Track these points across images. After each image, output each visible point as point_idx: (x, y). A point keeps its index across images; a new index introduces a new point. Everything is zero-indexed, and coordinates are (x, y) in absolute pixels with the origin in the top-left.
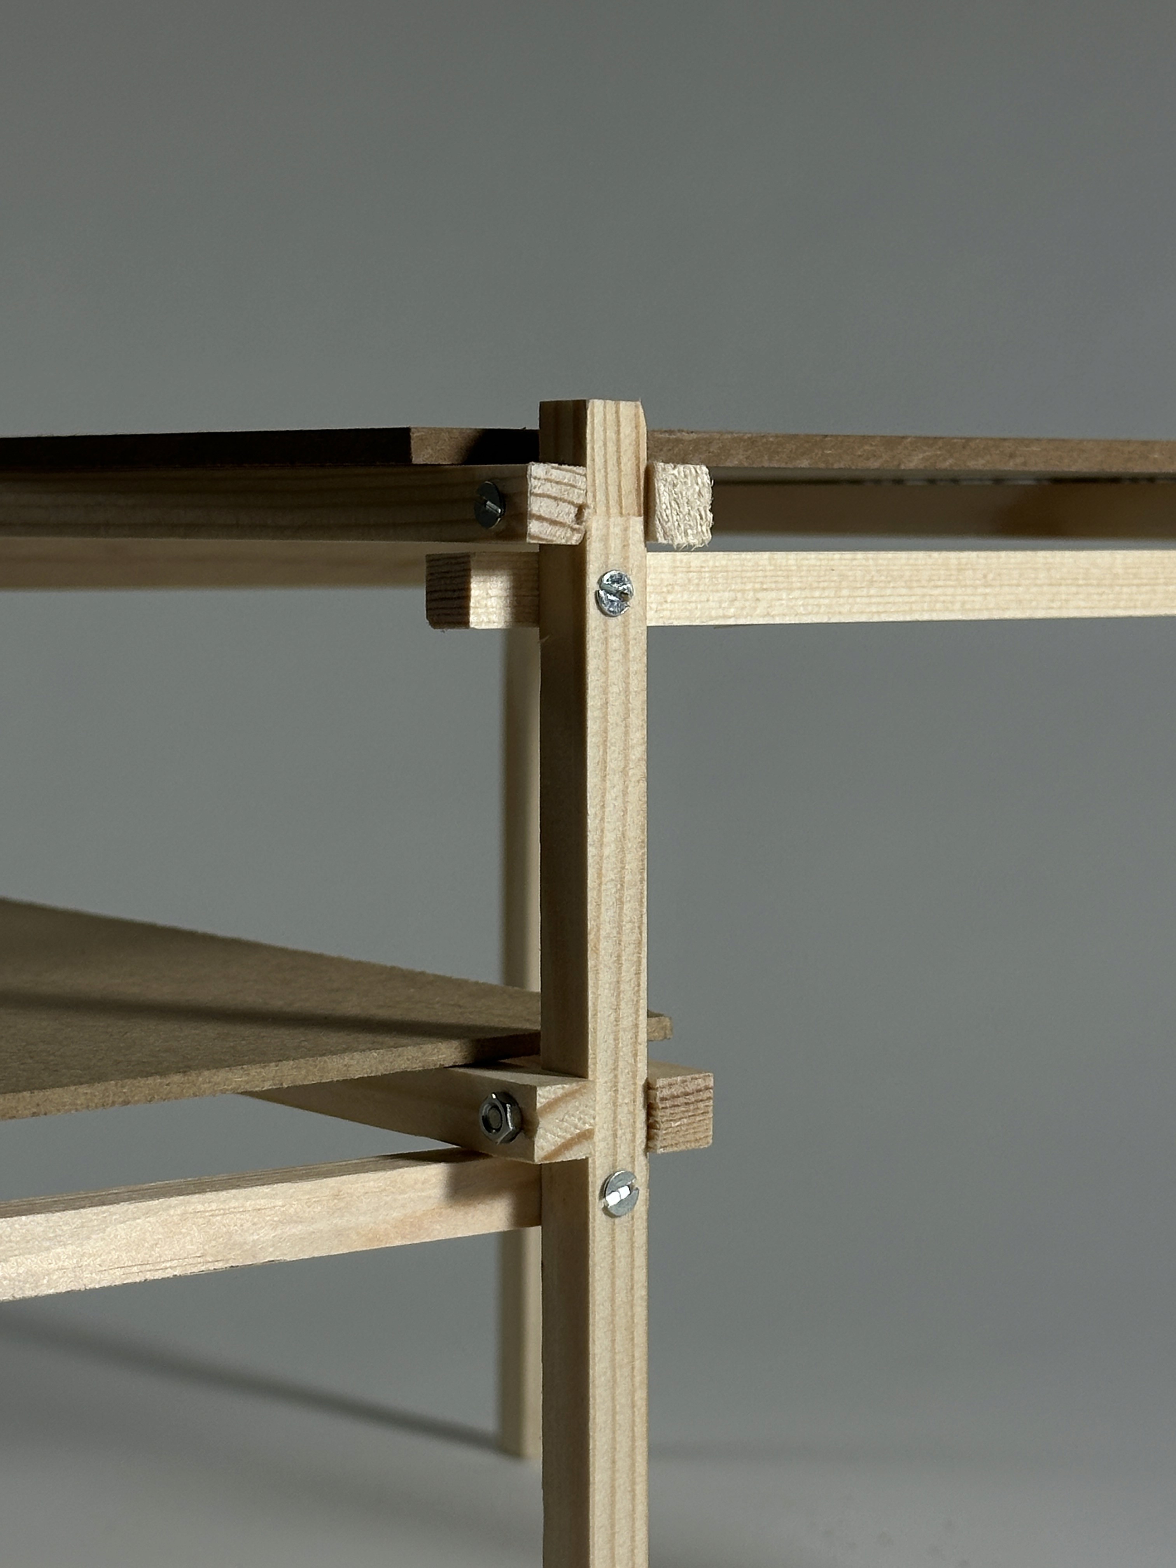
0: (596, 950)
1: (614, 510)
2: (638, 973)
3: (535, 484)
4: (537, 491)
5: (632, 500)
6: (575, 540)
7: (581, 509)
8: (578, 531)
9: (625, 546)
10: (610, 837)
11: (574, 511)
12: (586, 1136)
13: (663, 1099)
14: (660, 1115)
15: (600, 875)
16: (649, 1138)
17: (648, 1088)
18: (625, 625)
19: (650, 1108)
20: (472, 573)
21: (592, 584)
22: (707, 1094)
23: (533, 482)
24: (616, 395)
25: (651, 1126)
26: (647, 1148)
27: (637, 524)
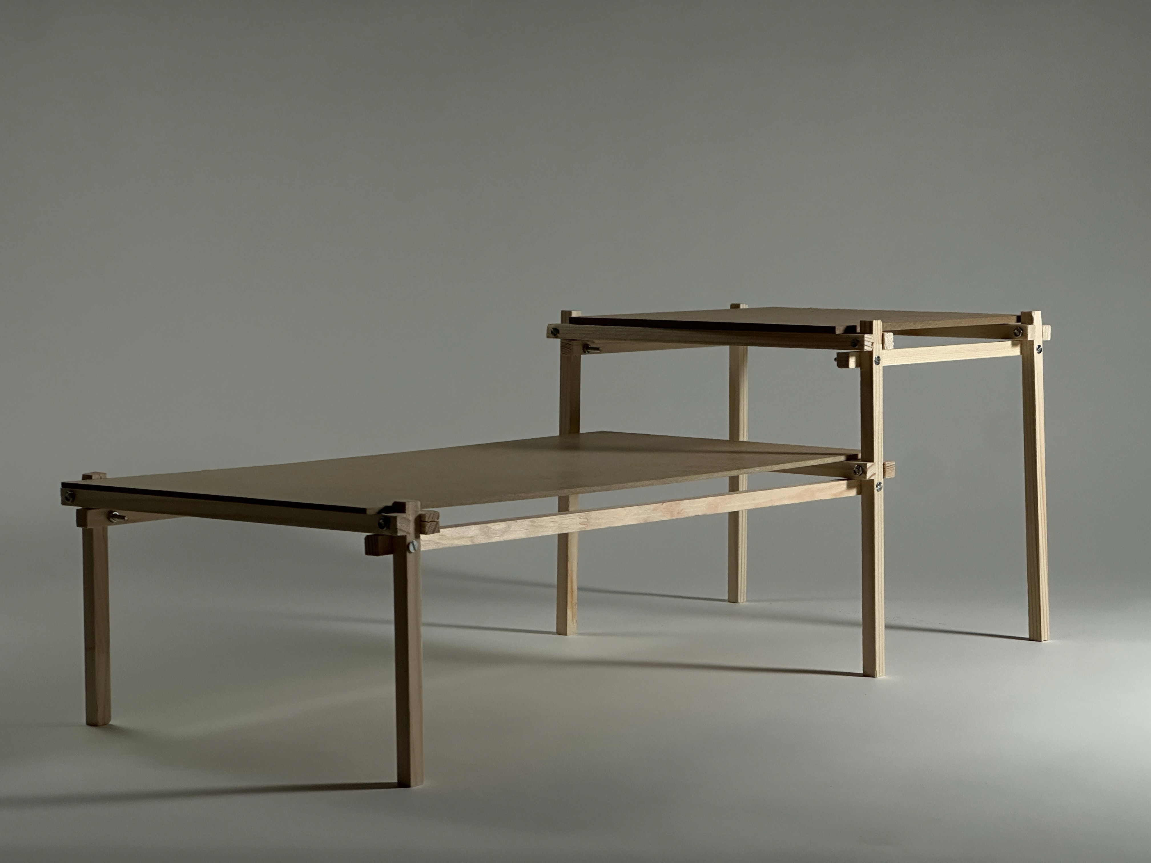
0: (875, 435)
1: (877, 343)
2: (882, 440)
3: (866, 339)
4: (866, 340)
5: (880, 341)
6: (871, 350)
7: (872, 344)
8: (872, 348)
9: (879, 350)
10: (877, 411)
11: (871, 344)
12: (874, 474)
13: (887, 467)
14: (887, 470)
15: (876, 419)
16: (884, 475)
17: (884, 464)
18: (879, 367)
19: (884, 469)
20: (850, 356)
21: (874, 359)
22: (894, 466)
23: (865, 338)
24: (877, 319)
25: (884, 473)
26: (884, 477)
27: (881, 345)
